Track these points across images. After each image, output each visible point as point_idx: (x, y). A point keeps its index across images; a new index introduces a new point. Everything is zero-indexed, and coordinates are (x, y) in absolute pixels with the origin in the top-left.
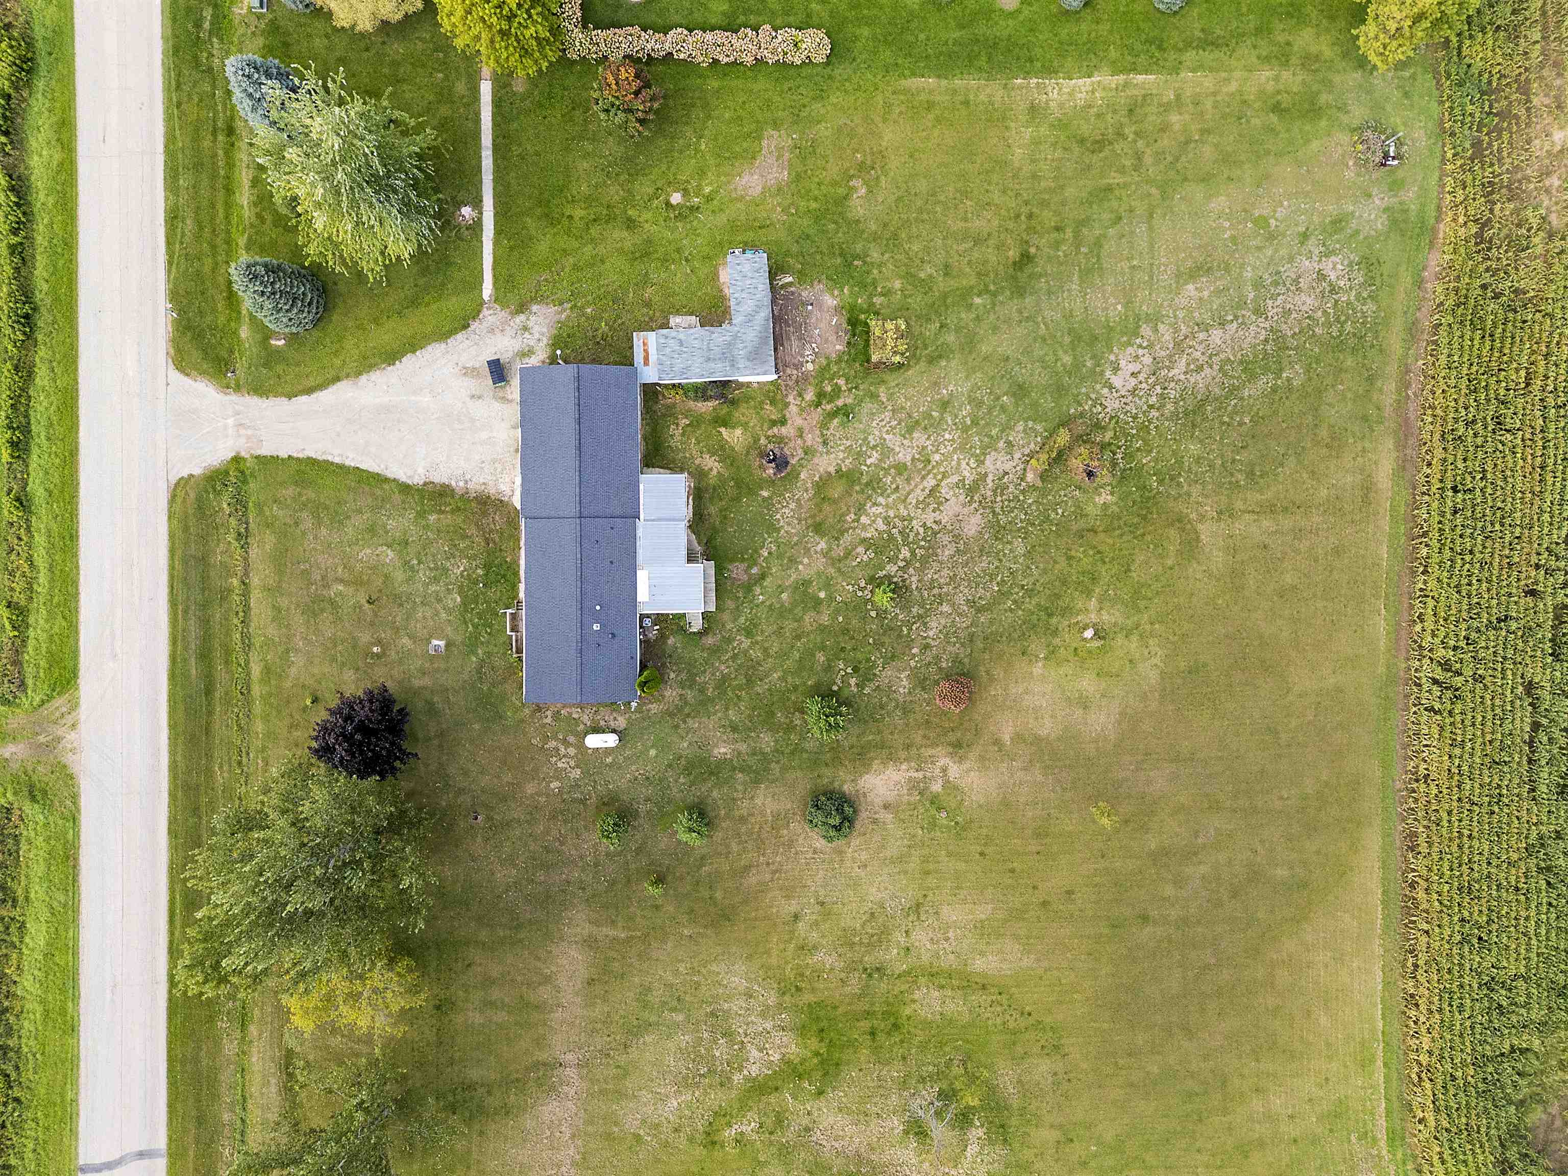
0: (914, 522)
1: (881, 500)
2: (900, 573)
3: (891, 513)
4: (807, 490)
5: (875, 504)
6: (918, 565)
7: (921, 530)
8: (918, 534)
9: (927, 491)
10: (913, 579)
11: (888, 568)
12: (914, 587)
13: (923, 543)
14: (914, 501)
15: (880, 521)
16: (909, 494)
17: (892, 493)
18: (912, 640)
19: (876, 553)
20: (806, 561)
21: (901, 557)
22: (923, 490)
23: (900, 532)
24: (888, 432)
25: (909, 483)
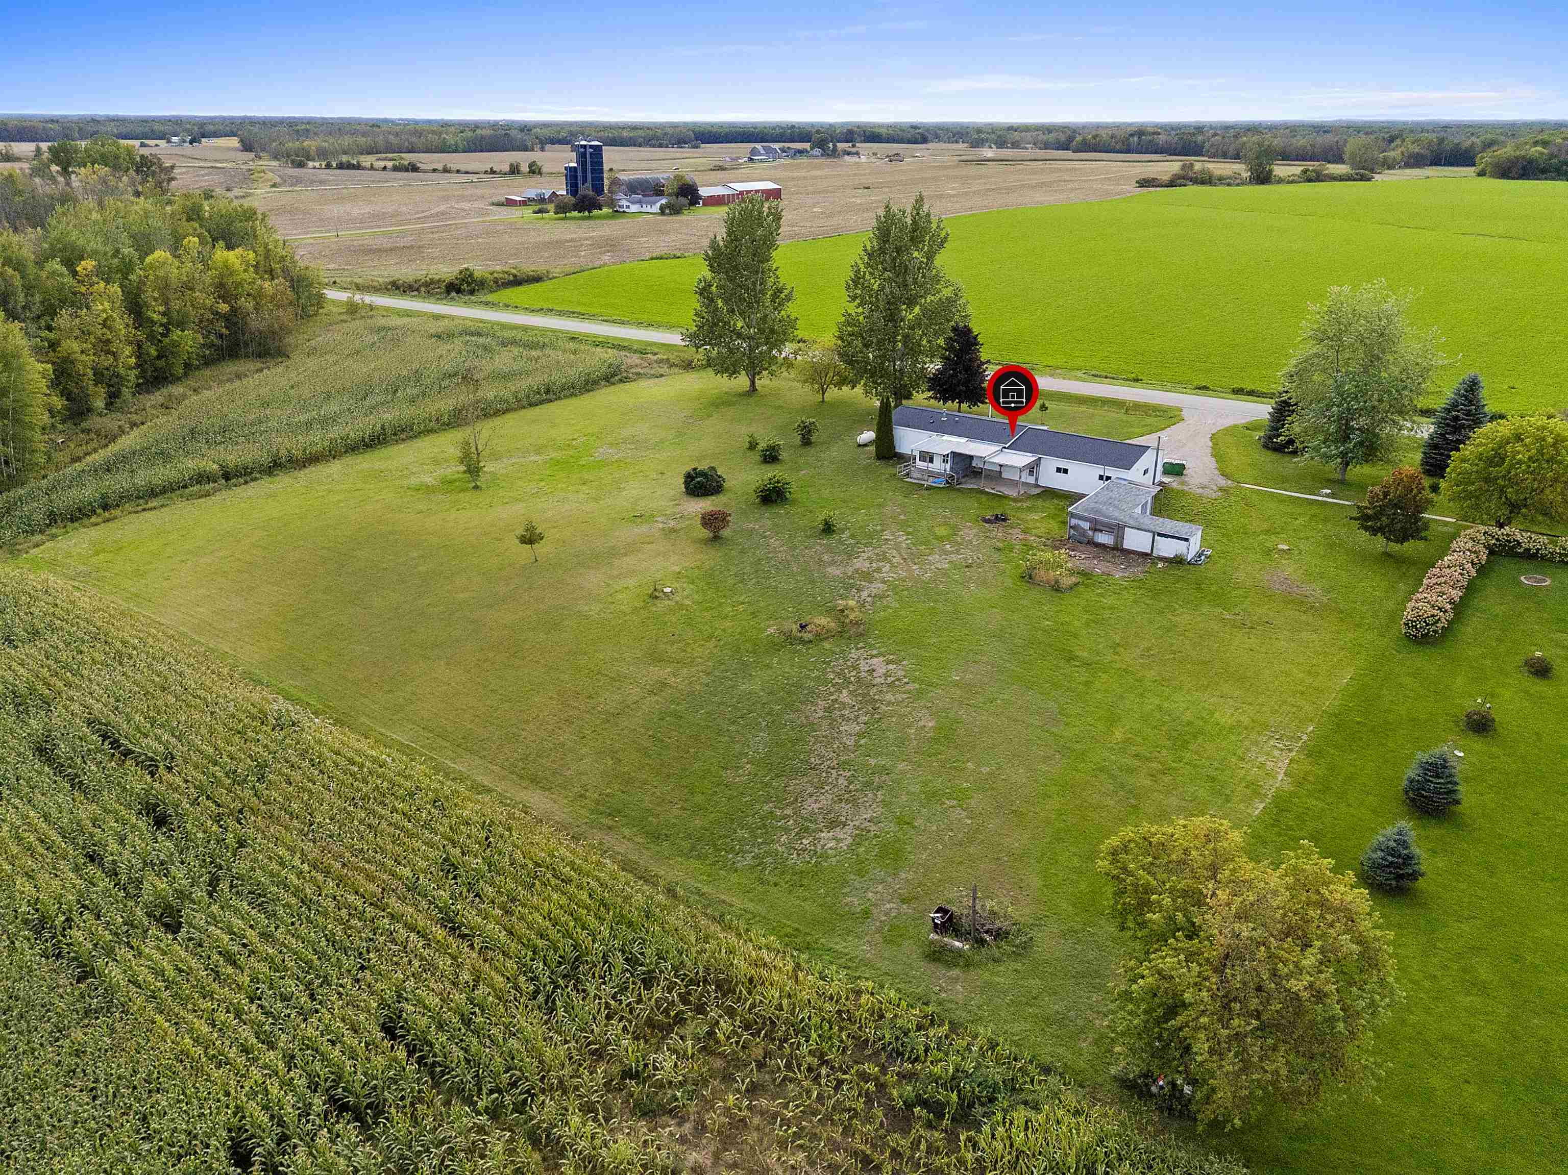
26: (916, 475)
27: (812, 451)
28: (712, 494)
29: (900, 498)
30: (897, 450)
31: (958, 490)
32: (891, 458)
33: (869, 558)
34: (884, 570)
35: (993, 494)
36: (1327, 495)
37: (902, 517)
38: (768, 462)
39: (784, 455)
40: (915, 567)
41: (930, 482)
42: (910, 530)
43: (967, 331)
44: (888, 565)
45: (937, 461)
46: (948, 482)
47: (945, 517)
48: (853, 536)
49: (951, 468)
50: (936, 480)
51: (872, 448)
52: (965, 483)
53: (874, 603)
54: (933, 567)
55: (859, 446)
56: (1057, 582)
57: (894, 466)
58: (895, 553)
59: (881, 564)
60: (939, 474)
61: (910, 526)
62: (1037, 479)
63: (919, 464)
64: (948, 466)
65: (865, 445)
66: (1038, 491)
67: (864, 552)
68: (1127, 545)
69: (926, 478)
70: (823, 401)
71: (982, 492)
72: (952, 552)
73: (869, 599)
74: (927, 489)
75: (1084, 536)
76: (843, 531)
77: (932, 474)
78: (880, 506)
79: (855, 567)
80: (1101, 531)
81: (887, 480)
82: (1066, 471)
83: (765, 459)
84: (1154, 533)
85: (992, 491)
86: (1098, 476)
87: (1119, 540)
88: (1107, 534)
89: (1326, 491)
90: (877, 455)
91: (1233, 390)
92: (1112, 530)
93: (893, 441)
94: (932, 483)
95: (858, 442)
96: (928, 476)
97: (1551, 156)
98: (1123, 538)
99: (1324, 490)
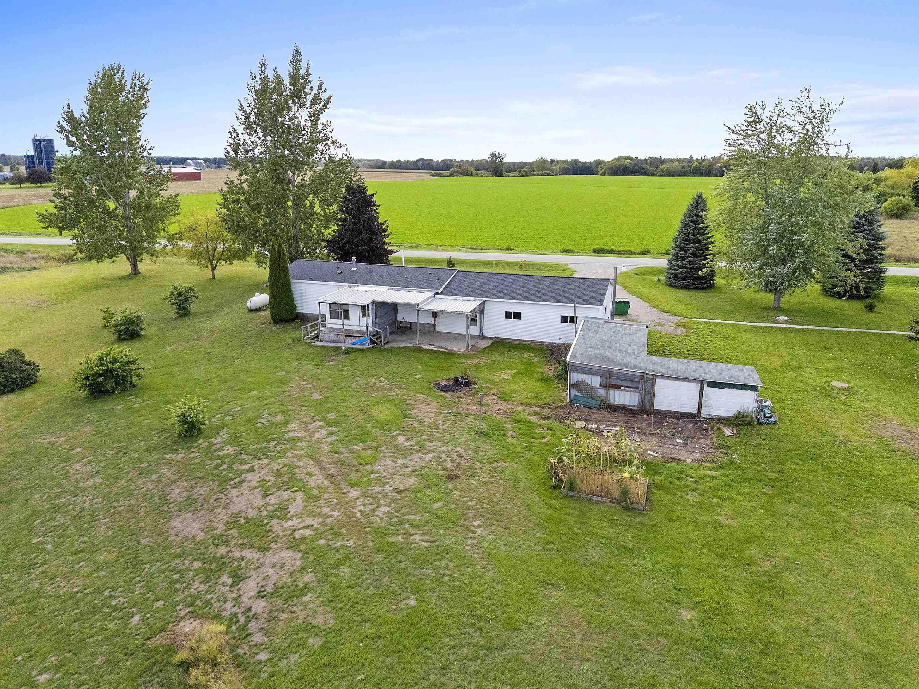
0: (265, 461)
1: (333, 439)
2: (205, 445)
3: (302, 444)
5: (331, 434)
7: (245, 467)
8: (243, 463)
9: (303, 477)
10: (180, 456)
11: (226, 436)
12: (169, 456)
14: (300, 464)
15: (302, 434)
16: (317, 461)
17: (333, 448)
19: (257, 428)
21: (228, 447)
22: (309, 474)
23: (265, 448)
25: (334, 462)
26: (326, 336)
27: (188, 321)
28: (12, 391)
29: (309, 368)
30: (300, 310)
31: (389, 350)
32: (293, 320)
33: (262, 482)
34: (292, 509)
35: (435, 352)
36: (786, 322)
37: (316, 396)
38: (123, 340)
39: (149, 330)
40: (354, 493)
41: (348, 343)
42: (333, 416)
43: (362, 190)
44: (300, 496)
45: (355, 316)
46: (372, 342)
47: (383, 389)
48: (233, 440)
49: (375, 324)
50: (357, 340)
51: (267, 313)
52: (395, 341)
53: (272, 618)
54: (387, 488)
55: (251, 311)
56: (625, 492)
57: (297, 329)
58: (311, 467)
59: (285, 495)
60: (359, 332)
61: (329, 411)
62: (482, 330)
63: (333, 323)
64: (370, 321)
65: (258, 310)
66: (486, 344)
67: (252, 470)
68: (660, 404)
69: (342, 338)
70: (213, 278)
71: (421, 350)
72: (411, 451)
73: (259, 606)
74: (346, 352)
75: (593, 398)
76: (217, 430)
77: (348, 334)
78: (281, 382)
79: (234, 509)
80: (618, 387)
81: (289, 346)
82: (517, 316)
83: (120, 336)
84: (702, 383)
85: (432, 348)
86: (560, 318)
87: (647, 397)
88: (627, 391)
89: (783, 318)
90: (273, 318)
91: (594, 251)
92: (634, 385)
93: (293, 300)
94: (352, 344)
95: (249, 306)
96: (346, 336)
97: (635, 165)
98: (653, 394)
99: (780, 317)
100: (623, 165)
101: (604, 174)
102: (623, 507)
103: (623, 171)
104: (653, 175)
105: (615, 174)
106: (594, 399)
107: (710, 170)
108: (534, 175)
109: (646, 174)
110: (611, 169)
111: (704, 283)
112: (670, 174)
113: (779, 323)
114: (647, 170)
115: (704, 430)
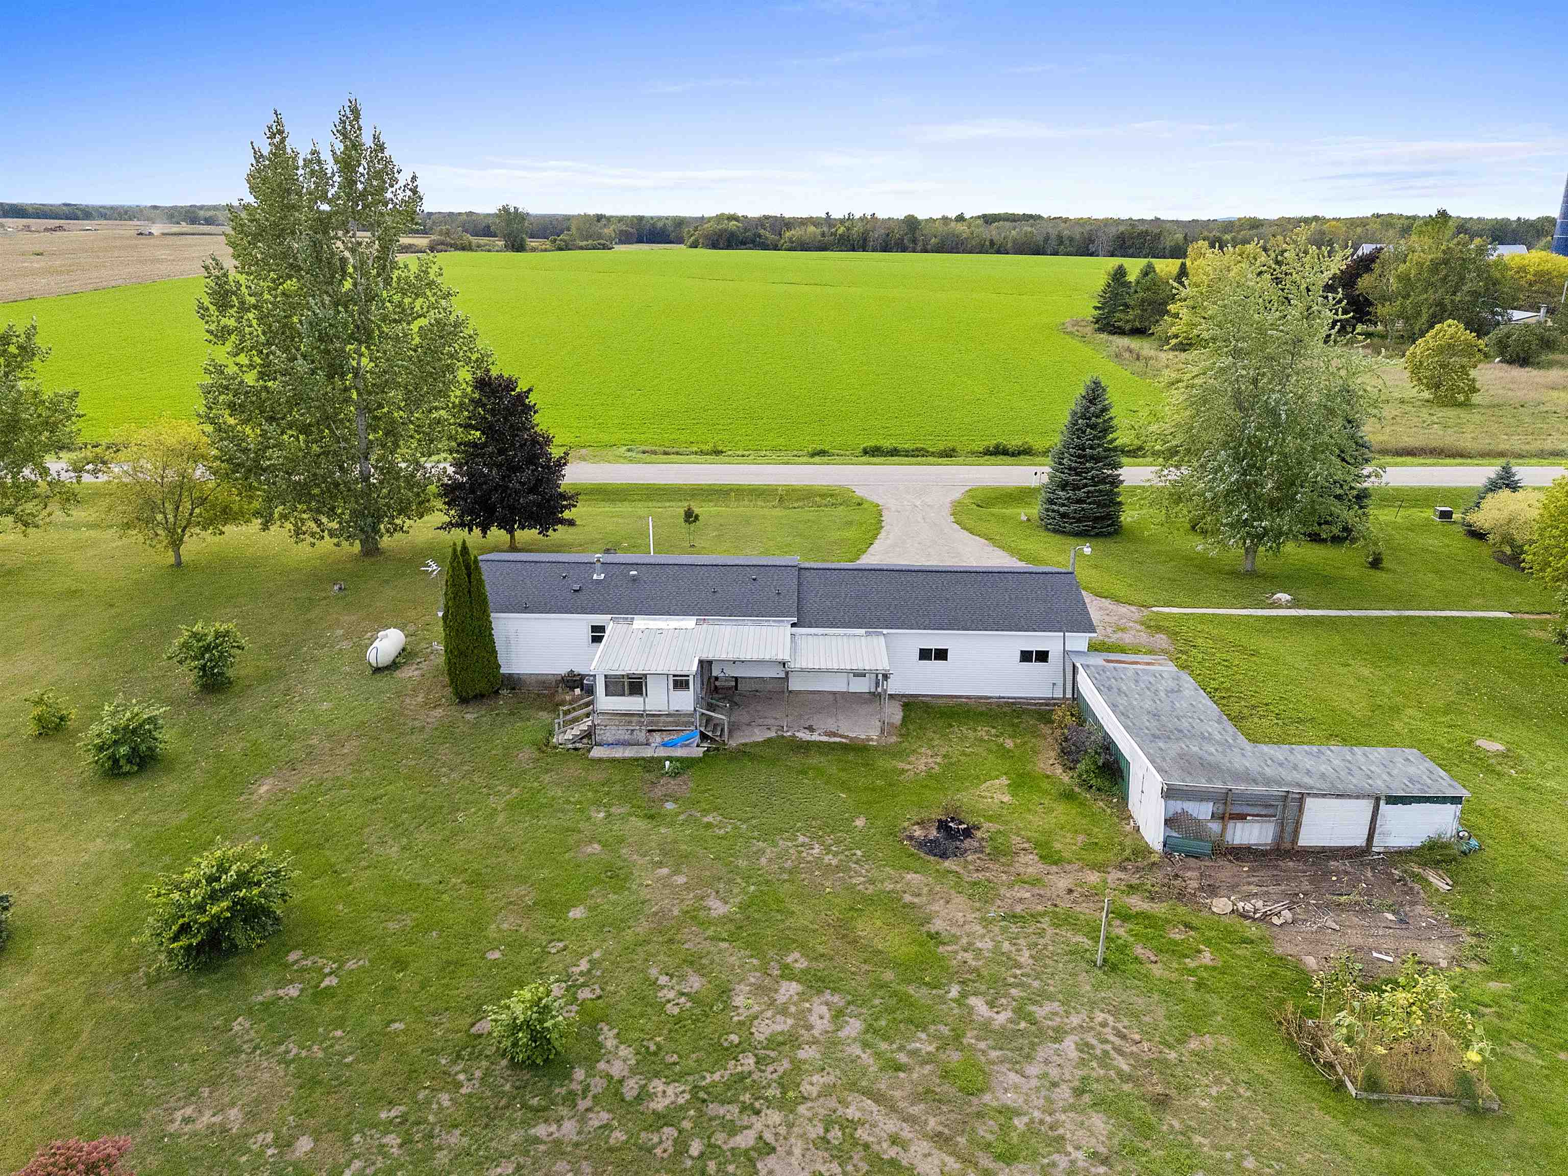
0: (775, 1117)
1: (853, 1027)
2: (598, 1085)
3: (806, 1053)
4: (872, 882)
5: (838, 1015)
6: (618, 1136)
7: (744, 1140)
8: (733, 1130)
9: (892, 1152)
10: (569, 1128)
11: (624, 1051)
12: (541, 1130)
13: (695, 1148)
14: (852, 1113)
15: (783, 1025)
16: (878, 1098)
17: (878, 1055)
18: (347, 1137)
19: (678, 1020)
20: (681, 880)
21: (657, 1085)
22: (895, 1140)
23: (742, 1077)
24: (1082, 1047)
25: (916, 1098)
26: (609, 734)
30: (504, 669)
31: (744, 753)
32: (497, 693)
36: (1291, 605)
38: (132, 775)
41: (658, 745)
45: (658, 689)
46: (707, 739)
49: (705, 702)
50: (674, 736)
51: (421, 672)
55: (377, 670)
60: (671, 722)
64: (694, 698)
65: (394, 666)
68: (1309, 837)
69: (641, 736)
70: (179, 564)
74: (676, 772)
75: (1198, 837)
77: (656, 728)
80: (1242, 817)
82: (942, 655)
84: (1378, 799)
85: (815, 738)
86: (1019, 655)
87: (1289, 829)
88: (1258, 821)
89: (1284, 597)
90: (458, 694)
91: (865, 452)
92: (1271, 811)
93: (494, 652)
94: (665, 745)
95: (373, 661)
96: (650, 731)
97: (746, 230)
98: (1298, 824)
99: (1279, 595)
100: (726, 230)
101: (694, 245)
102: (1468, 1108)
103: (729, 241)
104: (776, 248)
105: (715, 246)
106: (1202, 840)
107: (865, 240)
108: (581, 248)
109: (765, 247)
110: (707, 237)
111: (1109, 526)
112: (804, 247)
113: (1280, 607)
114: (767, 238)
115: (1399, 881)
